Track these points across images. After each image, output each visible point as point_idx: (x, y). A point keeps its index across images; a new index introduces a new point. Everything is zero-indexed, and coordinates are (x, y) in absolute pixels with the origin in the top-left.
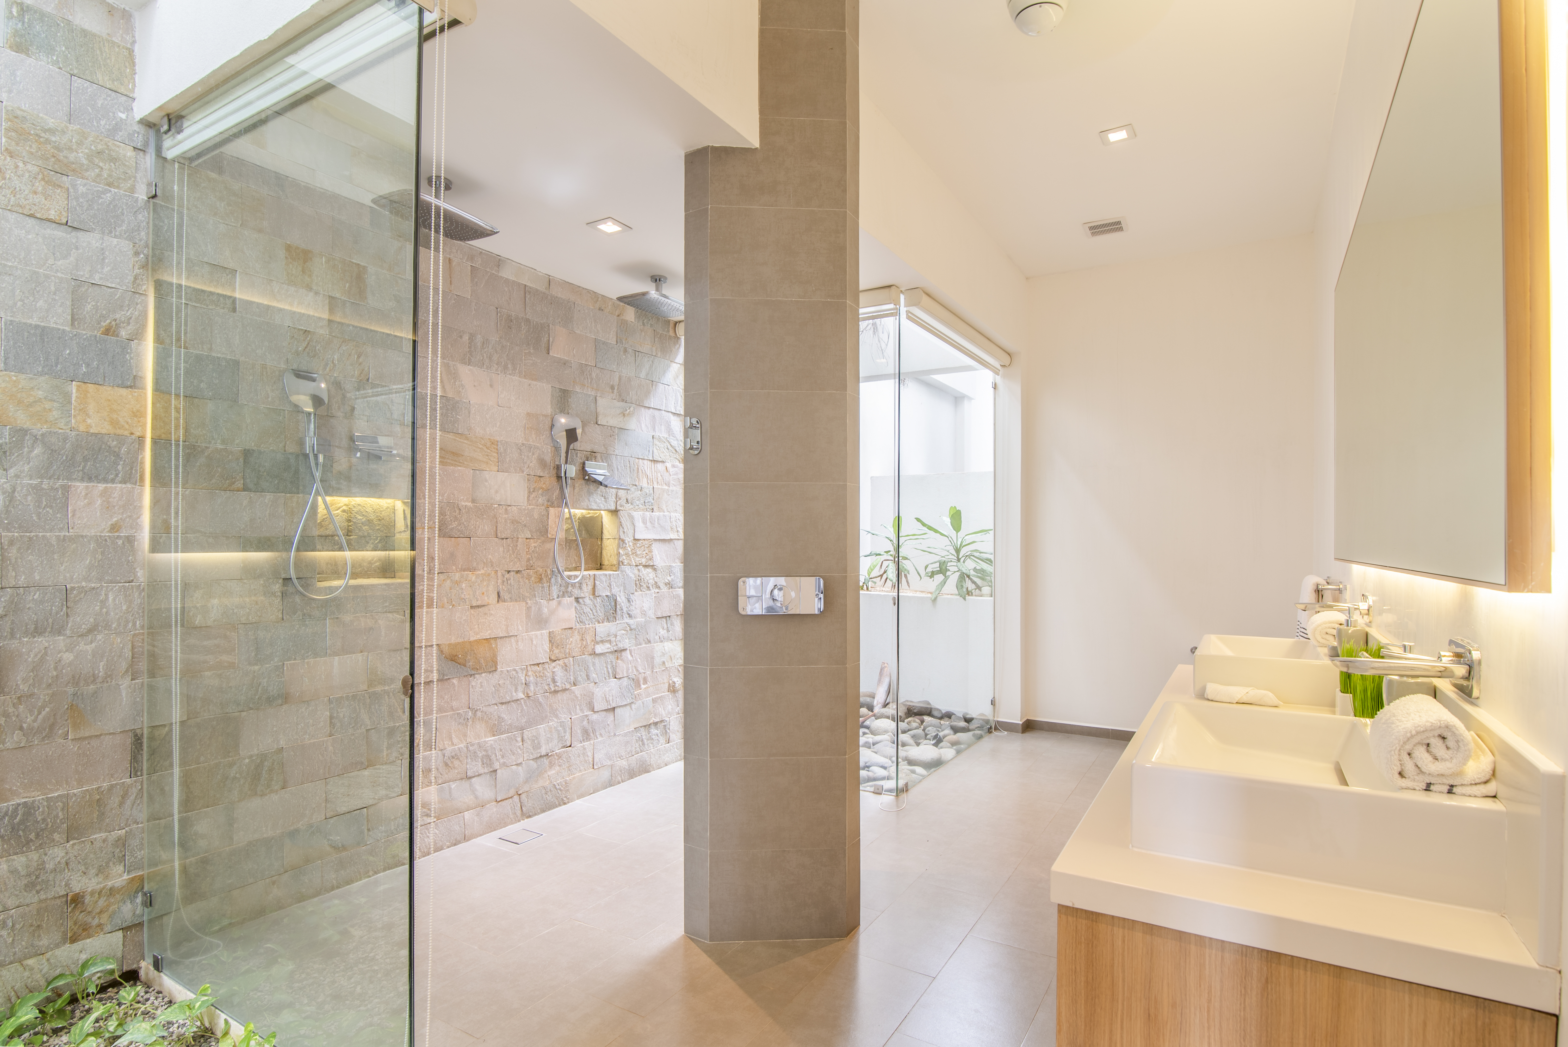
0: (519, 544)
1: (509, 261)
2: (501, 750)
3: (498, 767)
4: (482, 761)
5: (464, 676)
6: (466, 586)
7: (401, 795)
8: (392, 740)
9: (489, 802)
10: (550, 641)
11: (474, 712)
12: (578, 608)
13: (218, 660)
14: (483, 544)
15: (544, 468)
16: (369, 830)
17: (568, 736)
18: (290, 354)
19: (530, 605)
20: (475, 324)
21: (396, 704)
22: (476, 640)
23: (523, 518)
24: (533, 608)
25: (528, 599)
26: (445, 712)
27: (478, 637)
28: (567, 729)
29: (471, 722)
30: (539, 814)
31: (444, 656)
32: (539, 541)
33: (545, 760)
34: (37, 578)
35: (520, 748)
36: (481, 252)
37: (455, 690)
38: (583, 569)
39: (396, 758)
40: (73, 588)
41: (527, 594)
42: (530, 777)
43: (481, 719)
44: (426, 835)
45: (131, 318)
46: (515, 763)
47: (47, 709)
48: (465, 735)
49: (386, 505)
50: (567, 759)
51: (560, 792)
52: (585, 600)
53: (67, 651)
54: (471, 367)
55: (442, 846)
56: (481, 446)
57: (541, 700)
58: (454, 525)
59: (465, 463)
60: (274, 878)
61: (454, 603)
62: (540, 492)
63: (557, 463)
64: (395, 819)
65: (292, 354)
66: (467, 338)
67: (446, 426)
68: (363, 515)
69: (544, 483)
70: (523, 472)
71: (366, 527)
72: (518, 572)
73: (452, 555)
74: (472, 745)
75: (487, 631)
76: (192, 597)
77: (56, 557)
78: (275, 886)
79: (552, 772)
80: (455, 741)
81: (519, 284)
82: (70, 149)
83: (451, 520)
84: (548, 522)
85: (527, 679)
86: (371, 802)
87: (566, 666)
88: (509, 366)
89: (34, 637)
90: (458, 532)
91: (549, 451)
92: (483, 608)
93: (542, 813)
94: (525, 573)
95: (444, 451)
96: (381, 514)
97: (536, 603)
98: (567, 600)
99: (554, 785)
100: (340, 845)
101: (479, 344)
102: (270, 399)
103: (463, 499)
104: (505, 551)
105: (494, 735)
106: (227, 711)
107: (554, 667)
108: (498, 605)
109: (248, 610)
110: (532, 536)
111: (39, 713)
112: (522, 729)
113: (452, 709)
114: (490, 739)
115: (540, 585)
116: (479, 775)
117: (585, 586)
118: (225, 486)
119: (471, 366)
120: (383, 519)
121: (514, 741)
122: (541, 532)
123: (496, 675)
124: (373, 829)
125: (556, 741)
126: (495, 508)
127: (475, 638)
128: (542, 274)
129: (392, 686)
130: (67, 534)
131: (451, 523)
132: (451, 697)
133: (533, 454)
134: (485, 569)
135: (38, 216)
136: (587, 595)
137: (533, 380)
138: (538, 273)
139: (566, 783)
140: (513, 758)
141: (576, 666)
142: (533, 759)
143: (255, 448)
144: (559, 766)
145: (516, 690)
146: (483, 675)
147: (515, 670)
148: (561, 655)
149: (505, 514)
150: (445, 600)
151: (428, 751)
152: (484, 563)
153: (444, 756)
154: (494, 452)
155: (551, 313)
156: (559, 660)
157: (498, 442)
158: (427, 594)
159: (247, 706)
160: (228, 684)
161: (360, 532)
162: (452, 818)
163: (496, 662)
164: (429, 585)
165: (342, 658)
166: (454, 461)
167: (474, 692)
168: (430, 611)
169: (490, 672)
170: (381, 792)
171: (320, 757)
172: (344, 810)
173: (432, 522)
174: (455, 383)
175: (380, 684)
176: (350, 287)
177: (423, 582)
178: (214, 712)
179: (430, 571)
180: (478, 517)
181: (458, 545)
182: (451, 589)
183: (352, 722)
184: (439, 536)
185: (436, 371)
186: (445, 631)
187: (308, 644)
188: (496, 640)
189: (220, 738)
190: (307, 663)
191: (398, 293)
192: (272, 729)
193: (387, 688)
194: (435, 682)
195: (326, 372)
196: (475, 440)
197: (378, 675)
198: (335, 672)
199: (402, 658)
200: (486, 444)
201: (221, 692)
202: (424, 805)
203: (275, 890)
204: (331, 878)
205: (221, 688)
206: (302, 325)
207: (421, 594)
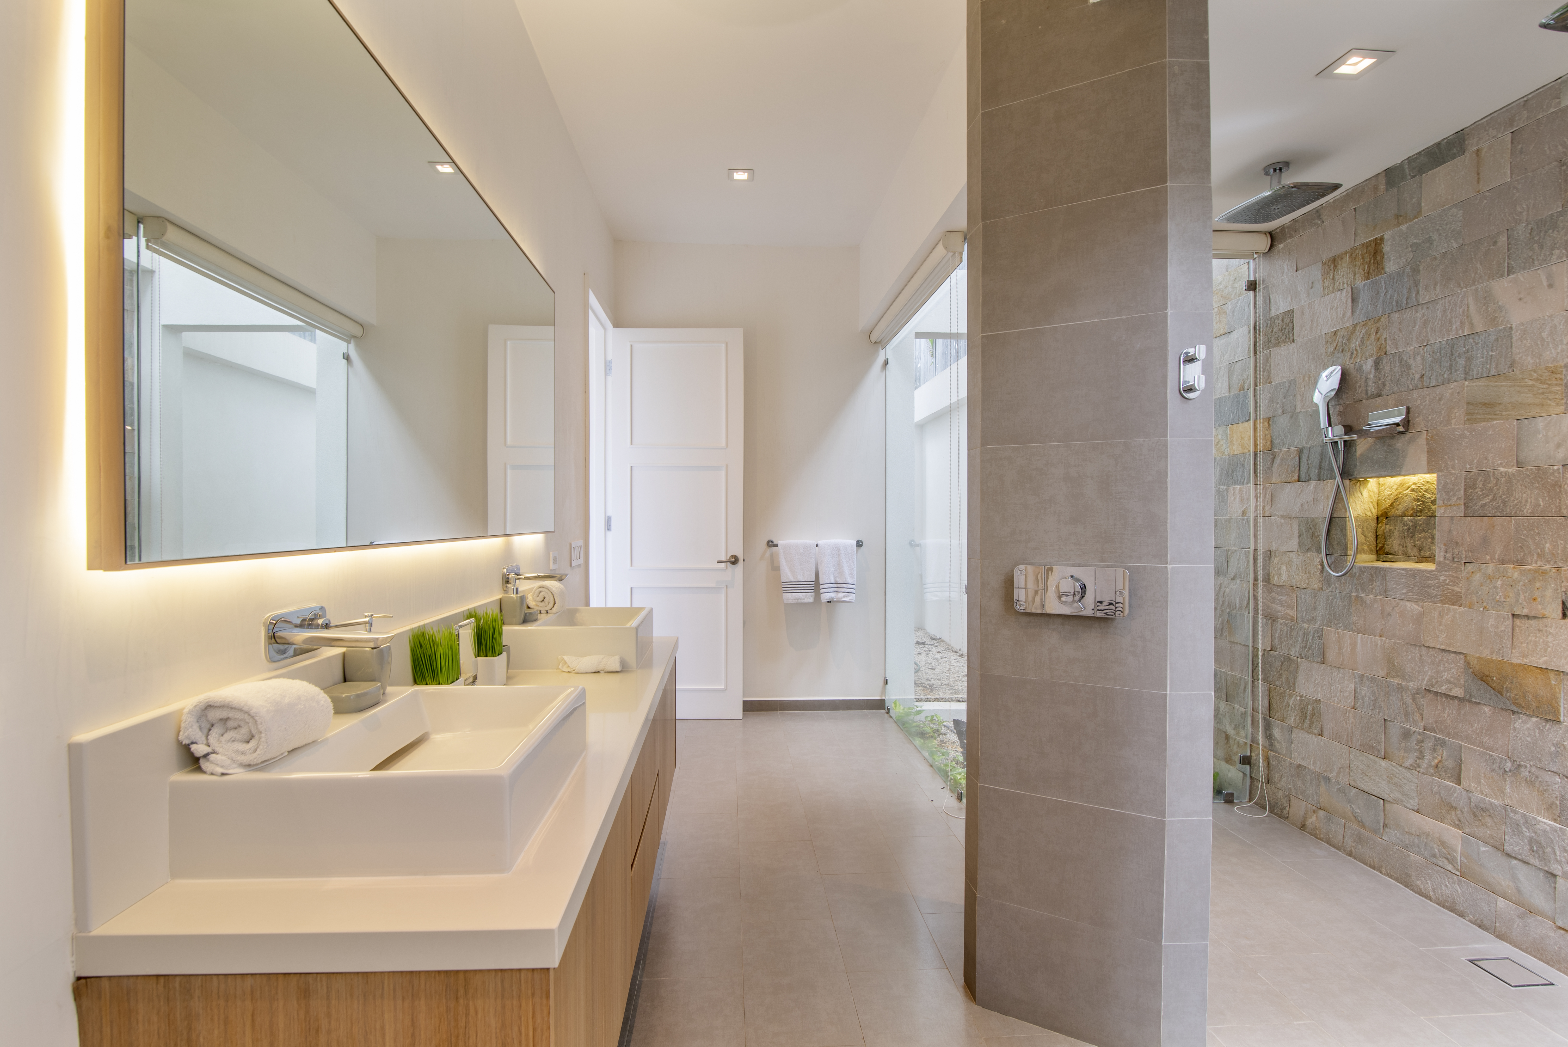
3: (1559, 874)
4: (1530, 846)
5: (1502, 709)
6: (1502, 585)
7: (1417, 812)
8: (1408, 744)
9: (1541, 915)
11: (1515, 766)
13: (1285, 612)
14: (1534, 526)
16: (1385, 825)
18: (1326, 357)
20: (1519, 210)
21: (1413, 707)
22: (1523, 665)
26: (1473, 744)
27: (1526, 661)
29: (1511, 778)
31: (1471, 670)
37: (1487, 722)
39: (1412, 766)
40: (1229, 550)
43: (1528, 783)
44: (1445, 883)
45: (1249, 375)
47: (1221, 619)
48: (1502, 791)
53: (1227, 587)
54: (1513, 276)
55: (1462, 912)
56: (1530, 383)
58: (1487, 500)
59: (1504, 413)
60: (1314, 808)
61: (1485, 604)
64: (1410, 834)
65: (1328, 357)
66: (1504, 239)
67: (1475, 372)
73: (1485, 541)
74: (1515, 812)
75: (1541, 657)
76: (1273, 562)
77: (1224, 531)
78: (1315, 815)
80: (1486, 790)
83: (1483, 494)
86: (1387, 797)
90: (1492, 509)
92: (1535, 621)
95: (1472, 404)
100: (1360, 820)
101: (1525, 237)
103: (1501, 464)
106: (1291, 654)
108: (1563, 622)
109: (1301, 578)
111: (1218, 620)
113: (1481, 744)
114: (1545, 821)
116: (1524, 862)
118: (1289, 479)
119: (1513, 274)
123: (1557, 728)
124: (1389, 828)
126: (1554, 470)
127: (1519, 661)
129: (1410, 684)
131: (1483, 497)
132: (1482, 729)
134: (1539, 563)
135: (1218, 335)
143: (1306, 445)
146: (1534, 719)
150: (1475, 598)
151: (1450, 781)
152: (1537, 554)
153: (1471, 801)
154: (1556, 385)
157: (1562, 367)
158: (1449, 587)
159: (1301, 655)
160: (1291, 632)
161: (1429, 511)
162: (1481, 889)
163: (1557, 708)
164: (1453, 576)
165: (1364, 637)
166: (1487, 414)
167: (1517, 737)
168: (1453, 609)
169: (1547, 720)
170: (1396, 793)
171: (1345, 724)
172: (1363, 787)
173: (1456, 498)
174: (1487, 308)
175: (1398, 676)
176: (1369, 267)
177: (1445, 571)
178: (1285, 651)
179: (1453, 559)
180: (1526, 487)
181: (1494, 527)
182: (1482, 586)
183: (1371, 704)
184: (1466, 515)
185: (1460, 307)
186: (1474, 639)
187: (1339, 615)
188: (1559, 675)
189: (1286, 672)
190: (1338, 633)
191: (1415, 241)
192: (1315, 681)
193: (1404, 683)
194: (1459, 699)
195: (1351, 362)
196: (1520, 376)
197: (1395, 666)
198: (1359, 648)
199: (1421, 656)
200: (1541, 376)
201: (1287, 637)
202: (1443, 844)
203: (1314, 818)
204: (1350, 842)
205: (1287, 634)
206: (1333, 328)
207: (1443, 586)
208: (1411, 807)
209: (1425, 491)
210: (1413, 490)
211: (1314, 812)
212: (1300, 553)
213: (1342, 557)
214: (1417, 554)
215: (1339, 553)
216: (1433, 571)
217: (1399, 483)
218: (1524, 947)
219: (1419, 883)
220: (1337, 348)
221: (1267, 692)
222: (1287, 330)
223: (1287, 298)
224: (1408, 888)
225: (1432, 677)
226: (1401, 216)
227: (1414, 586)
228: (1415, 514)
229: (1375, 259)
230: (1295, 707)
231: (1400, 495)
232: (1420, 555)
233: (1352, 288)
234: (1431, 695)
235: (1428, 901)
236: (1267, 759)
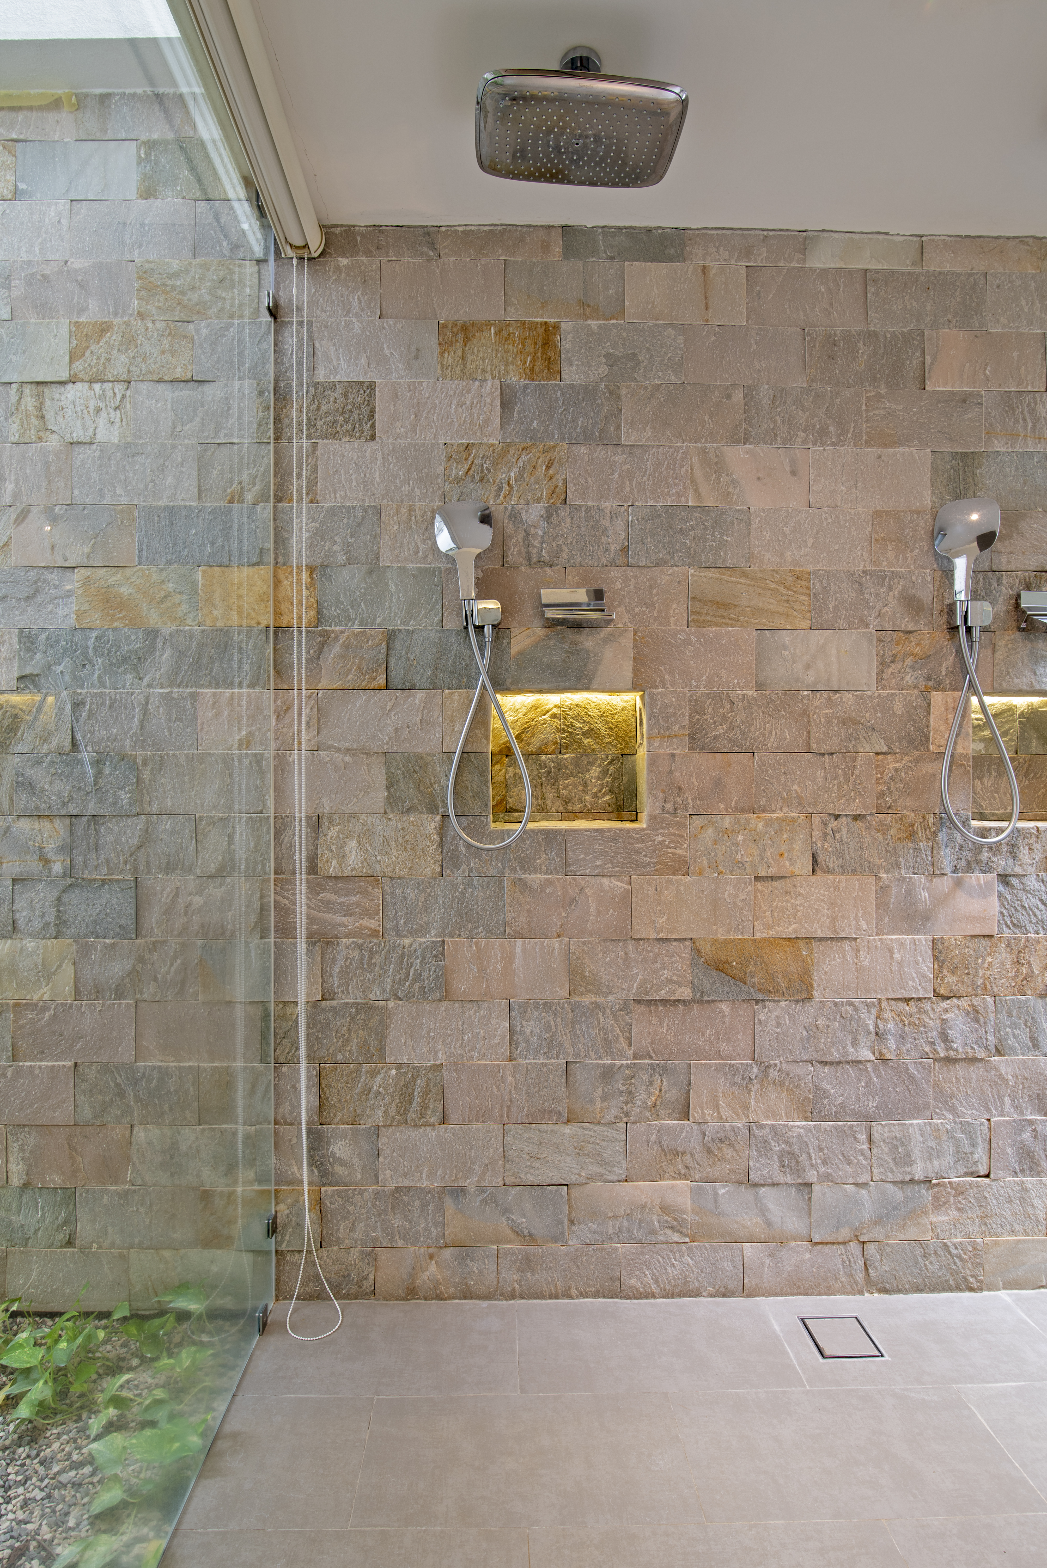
0: (857, 764)
1: (826, 234)
2: (821, 1150)
3: (815, 1180)
4: (781, 1161)
5: (744, 1001)
6: (744, 840)
7: (626, 1181)
8: (610, 1087)
9: (795, 1239)
10: (935, 958)
11: (763, 1069)
12: (1009, 897)
13: (357, 924)
14: (779, 764)
15: (917, 614)
16: (572, 1222)
17: (980, 1154)
18: (447, 483)
19: (887, 882)
20: (758, 367)
21: (617, 1029)
22: (767, 939)
23: (868, 715)
24: (894, 890)
25: (882, 871)
26: (706, 1058)
27: (772, 933)
28: (980, 1140)
29: (757, 1086)
30: (906, 1292)
31: (702, 959)
32: (907, 758)
33: (923, 1191)
34: (169, 804)
35: (863, 1154)
36: (766, 237)
37: (724, 1023)
38: (1016, 815)
39: (616, 1117)
40: (202, 818)
41: (879, 862)
42: (887, 1215)
43: (777, 1083)
44: (671, 1261)
45: (256, 477)
46: (851, 1180)
47: (179, 961)
48: (746, 1107)
49: (621, 705)
50: (978, 1200)
51: (958, 1263)
52: (1026, 880)
53: (197, 894)
54: (751, 447)
55: (698, 1289)
56: (773, 586)
57: (912, 1070)
58: (721, 730)
59: (742, 618)
60: (431, 1250)
61: (721, 868)
62: (909, 661)
63: (947, 602)
64: (615, 1217)
65: (450, 483)
66: (741, 395)
67: (703, 558)
68: (584, 721)
69: (917, 645)
70: (867, 625)
71: (589, 740)
72: (856, 817)
73: (718, 784)
74: (761, 1127)
75: (790, 924)
76: (326, 835)
77: (186, 780)
78: (433, 1262)
79: (940, 1218)
80: (726, 1112)
81: (851, 272)
82: (193, 288)
83: (715, 722)
84: (928, 720)
85: (881, 1025)
86: (574, 1179)
87: (977, 1012)
88: (831, 428)
89: (167, 874)
90: (729, 742)
91: (929, 579)
92: (782, 882)
93: (915, 1292)
94: (874, 820)
95: (700, 601)
96: (613, 718)
97: (902, 879)
98: (978, 879)
99: (945, 1244)
100: (526, 1232)
101: (766, 402)
102: (420, 554)
103: (738, 683)
104: (829, 777)
105: (806, 1119)
106: (371, 997)
107: (946, 1011)
108: (813, 878)
109: (394, 859)
110: (890, 748)
111: (172, 965)
112: (869, 1119)
113: (719, 1055)
114: (798, 1123)
115: (910, 845)
116: (774, 1185)
117: (1026, 851)
118: (364, 683)
119: (751, 444)
120: (616, 726)
121: (851, 1139)
122: (911, 741)
123: (812, 1008)
124: (579, 1223)
125: (950, 1159)
126: (803, 696)
127: (764, 935)
128: (902, 239)
129: (610, 999)
130: (196, 752)
131: (716, 727)
132: (718, 1033)
133: (890, 589)
134: (785, 810)
135: (166, 378)
136: (1031, 870)
137: (886, 446)
138: (894, 238)
139: (975, 1249)
140: (850, 1170)
141: (1003, 1017)
142: (894, 1183)
143: (402, 627)
144: (959, 1210)
145: (855, 1043)
146: (783, 1004)
147: (851, 1004)
148: (962, 989)
149: (827, 708)
150: (705, 862)
151: (674, 1119)
152: (783, 798)
153: (704, 1135)
154: (802, 594)
155: (929, 307)
156: (959, 998)
157: (809, 574)
158: (669, 850)
159: (396, 994)
160: (370, 959)
161: (579, 747)
162: (720, 1246)
163: (810, 983)
164: (675, 835)
165: (529, 942)
166: (719, 617)
167: (764, 1031)
168: (676, 880)
169: (797, 1001)
170: (590, 1168)
171: (495, 1090)
172: (532, 1179)
173: (677, 726)
174: (719, 479)
175: (589, 991)
176: (533, 361)
177: (663, 828)
178: (354, 995)
179: (675, 810)
180: (769, 715)
181: (730, 765)
182: (715, 844)
183: (544, 1044)
184: (692, 750)
185: (682, 466)
186: (705, 916)
187: (478, 914)
188: (810, 942)
189: (361, 1032)
190: (477, 943)
191: (611, 351)
192: (429, 1033)
193: (600, 1000)
194: (686, 1003)
195: (498, 501)
196: (761, 575)
197: (585, 977)
198: (518, 963)
199: (626, 954)
200: (785, 580)
201: (363, 969)
202: (665, 1209)
203: (433, 1268)
204: (511, 1278)
205: (362, 963)
206: (462, 438)
207: (660, 850)
208: (616, 1178)
209: (572, 718)
210: (554, 716)
211: (431, 1257)
212: (390, 816)
213: (482, 818)
214: (561, 809)
215: (477, 811)
216: (644, 830)
217: (531, 705)
218: (778, 1290)
219: (633, 1282)
220: (471, 472)
221: (316, 1080)
222: (356, 416)
223: (356, 358)
224: (617, 1297)
225: (644, 981)
226: (589, 306)
227: (615, 853)
228: (558, 751)
229: (544, 353)
230: (386, 1090)
231: (534, 723)
232: (566, 809)
233: (501, 385)
234: (642, 1007)
235: (652, 1301)
236: (319, 1204)
